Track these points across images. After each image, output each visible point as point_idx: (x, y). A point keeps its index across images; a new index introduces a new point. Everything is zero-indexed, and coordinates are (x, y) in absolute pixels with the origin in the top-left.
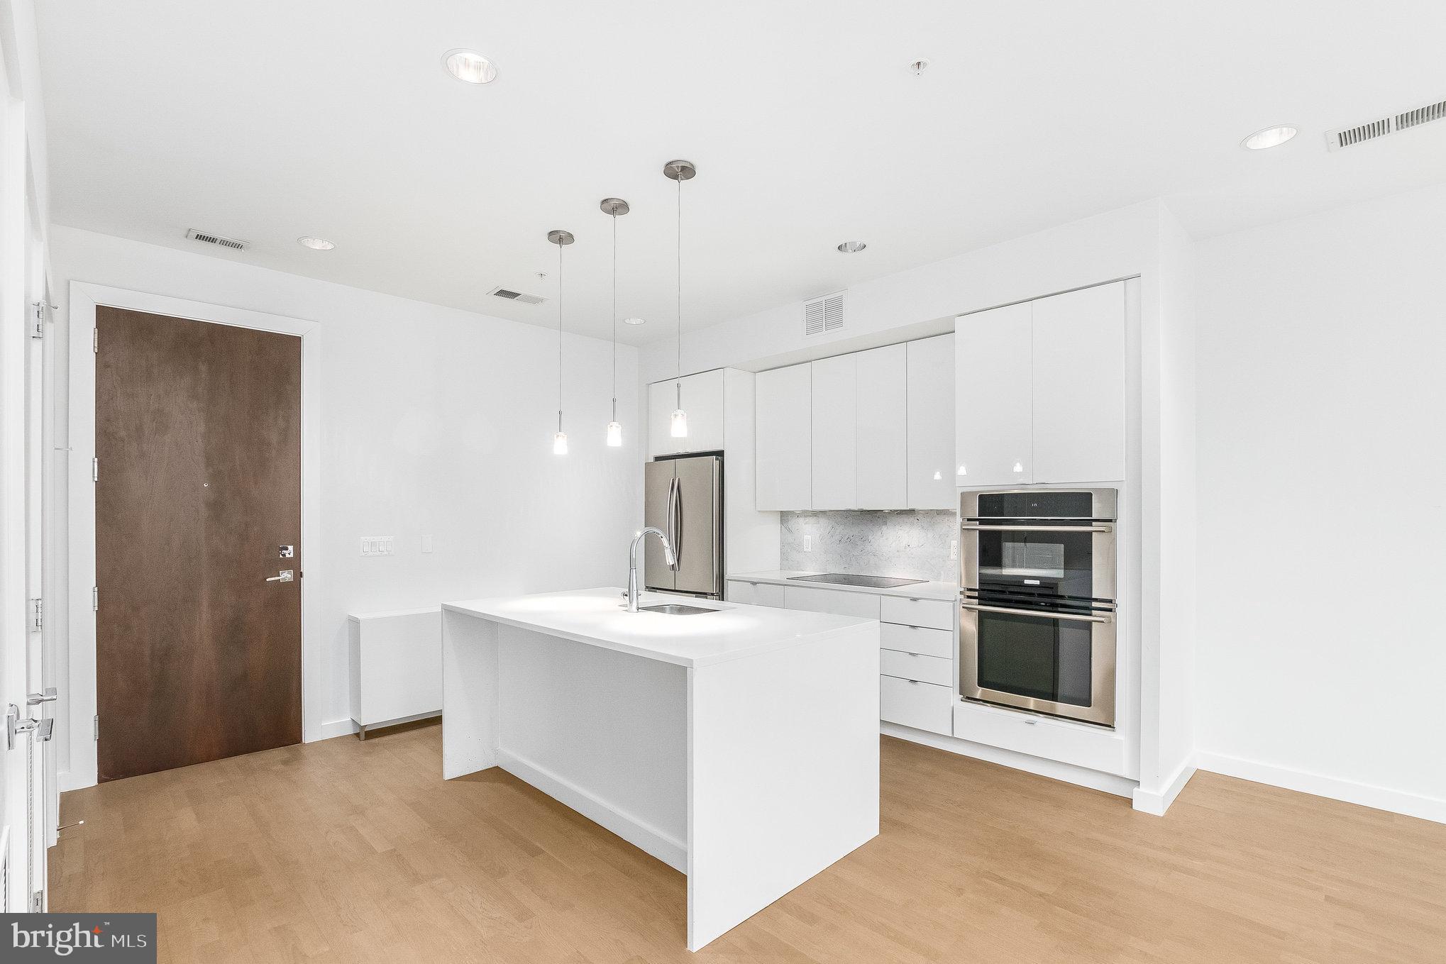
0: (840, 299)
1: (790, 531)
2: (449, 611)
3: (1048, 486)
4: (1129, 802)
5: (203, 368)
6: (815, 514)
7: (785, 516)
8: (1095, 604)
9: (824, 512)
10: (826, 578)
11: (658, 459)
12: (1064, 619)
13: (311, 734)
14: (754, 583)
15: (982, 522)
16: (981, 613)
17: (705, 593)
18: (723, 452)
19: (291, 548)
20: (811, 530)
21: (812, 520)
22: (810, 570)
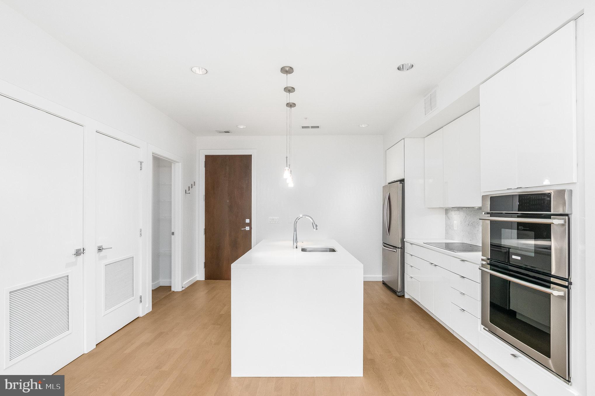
0: (435, 92)
1: (449, 218)
6: (459, 209)
7: (447, 211)
8: (552, 279)
9: (462, 208)
10: (438, 245)
11: (389, 184)
14: (412, 244)
15: (492, 215)
16: (491, 275)
17: (396, 247)
18: (404, 179)
19: (249, 220)
20: (457, 218)
21: (457, 212)
22: (456, 240)
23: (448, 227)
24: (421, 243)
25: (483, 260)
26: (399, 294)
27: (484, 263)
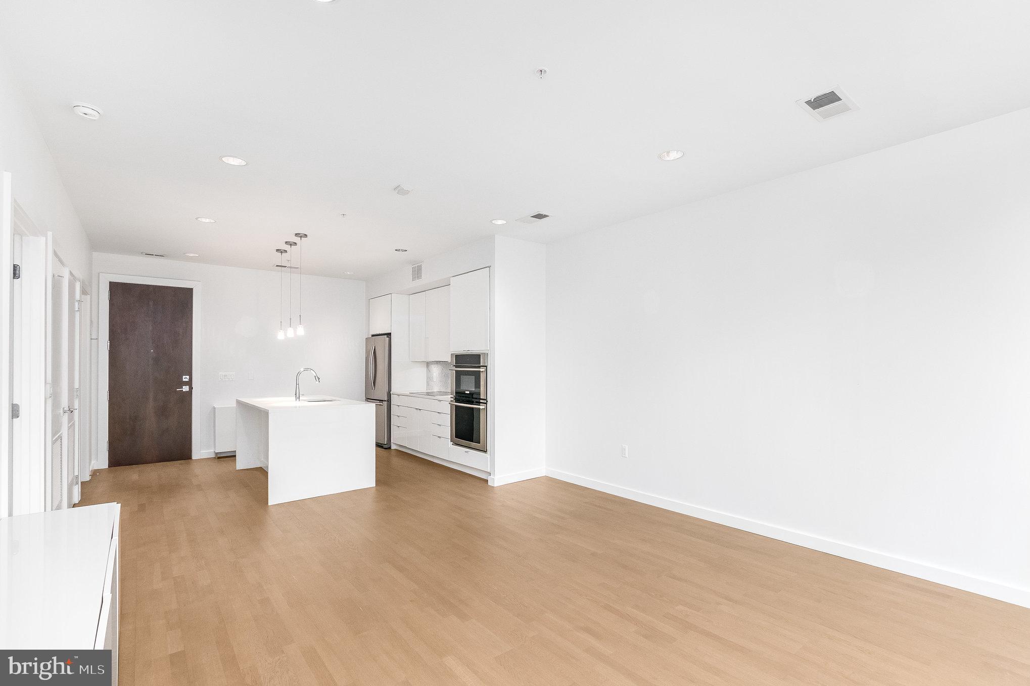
0: (421, 266)
1: (429, 371)
2: (239, 403)
3: (473, 352)
4: (487, 481)
5: (151, 303)
6: (437, 362)
7: (428, 364)
8: (481, 401)
9: (440, 362)
11: (373, 336)
12: (475, 408)
13: (196, 455)
14: (399, 395)
15: (456, 367)
16: (456, 406)
17: (383, 400)
18: (390, 333)
19: (188, 377)
20: (436, 370)
21: (436, 366)
22: (436, 389)
23: (429, 379)
24: (407, 393)
25: (451, 397)
26: (386, 446)
27: (452, 399)
